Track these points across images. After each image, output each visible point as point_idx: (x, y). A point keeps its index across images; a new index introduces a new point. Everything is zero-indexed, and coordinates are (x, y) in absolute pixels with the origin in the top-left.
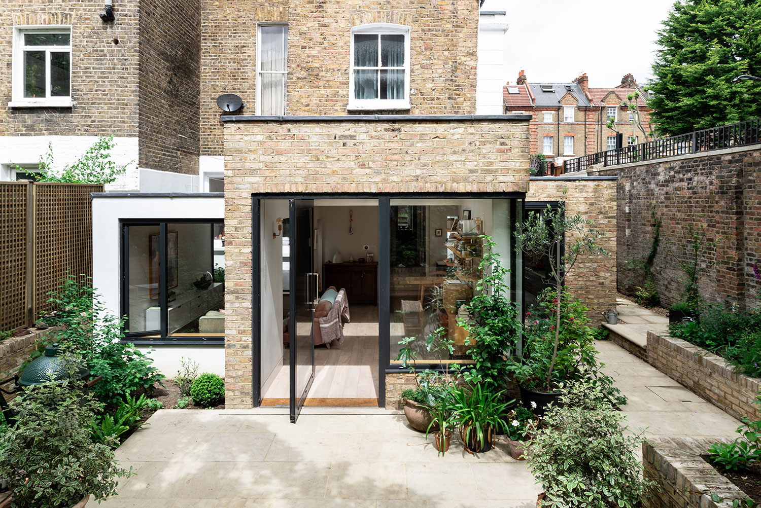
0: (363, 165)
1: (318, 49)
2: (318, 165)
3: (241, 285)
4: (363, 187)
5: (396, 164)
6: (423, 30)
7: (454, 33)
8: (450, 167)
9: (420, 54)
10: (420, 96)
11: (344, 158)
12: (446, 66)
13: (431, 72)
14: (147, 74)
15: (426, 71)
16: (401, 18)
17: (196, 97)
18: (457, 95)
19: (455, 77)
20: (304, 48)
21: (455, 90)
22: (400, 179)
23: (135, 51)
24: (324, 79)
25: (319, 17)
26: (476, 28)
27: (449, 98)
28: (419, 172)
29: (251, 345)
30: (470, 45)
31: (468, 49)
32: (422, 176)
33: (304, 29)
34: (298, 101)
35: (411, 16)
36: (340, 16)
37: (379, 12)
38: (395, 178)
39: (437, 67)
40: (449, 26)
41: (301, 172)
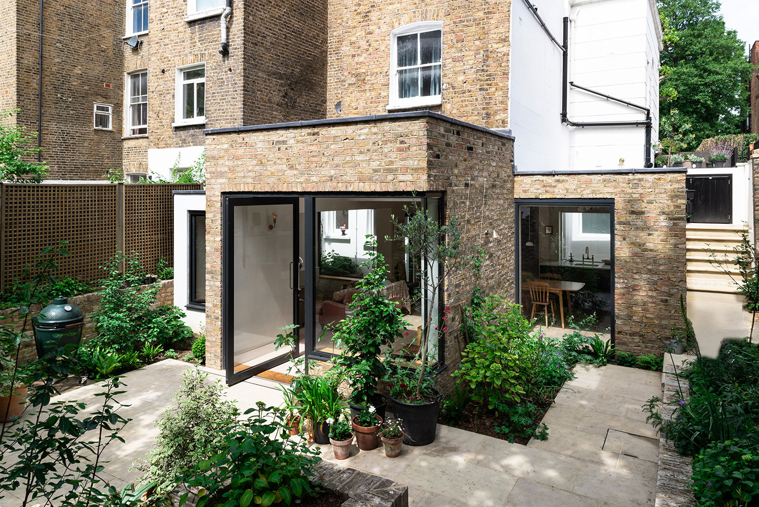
0: (292, 167)
1: (364, 55)
2: (261, 167)
3: (215, 267)
4: (292, 187)
5: (315, 165)
6: (454, 23)
7: (486, 20)
8: (358, 167)
9: (452, 47)
10: (451, 90)
11: (279, 161)
12: (477, 56)
13: (462, 64)
14: (254, 92)
15: (457, 64)
16: (434, 14)
17: (321, 105)
18: (488, 85)
19: (487, 66)
20: (354, 56)
21: (487, 80)
22: (319, 178)
23: (241, 76)
24: (369, 82)
25: (365, 26)
26: (509, 11)
27: (480, 89)
28: (332, 172)
29: (220, 317)
30: (503, 30)
31: (500, 35)
32: (335, 176)
33: (354, 39)
34: (349, 105)
35: (443, 11)
36: (382, 21)
37: (414, 12)
38: (314, 179)
39: (468, 58)
40: (481, 14)
41: (250, 174)
